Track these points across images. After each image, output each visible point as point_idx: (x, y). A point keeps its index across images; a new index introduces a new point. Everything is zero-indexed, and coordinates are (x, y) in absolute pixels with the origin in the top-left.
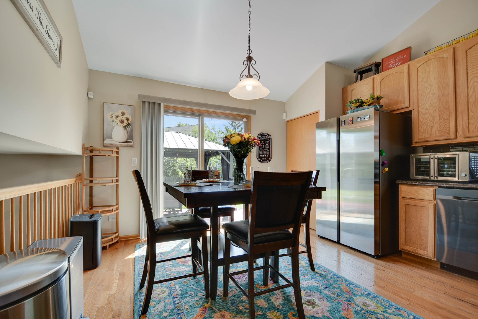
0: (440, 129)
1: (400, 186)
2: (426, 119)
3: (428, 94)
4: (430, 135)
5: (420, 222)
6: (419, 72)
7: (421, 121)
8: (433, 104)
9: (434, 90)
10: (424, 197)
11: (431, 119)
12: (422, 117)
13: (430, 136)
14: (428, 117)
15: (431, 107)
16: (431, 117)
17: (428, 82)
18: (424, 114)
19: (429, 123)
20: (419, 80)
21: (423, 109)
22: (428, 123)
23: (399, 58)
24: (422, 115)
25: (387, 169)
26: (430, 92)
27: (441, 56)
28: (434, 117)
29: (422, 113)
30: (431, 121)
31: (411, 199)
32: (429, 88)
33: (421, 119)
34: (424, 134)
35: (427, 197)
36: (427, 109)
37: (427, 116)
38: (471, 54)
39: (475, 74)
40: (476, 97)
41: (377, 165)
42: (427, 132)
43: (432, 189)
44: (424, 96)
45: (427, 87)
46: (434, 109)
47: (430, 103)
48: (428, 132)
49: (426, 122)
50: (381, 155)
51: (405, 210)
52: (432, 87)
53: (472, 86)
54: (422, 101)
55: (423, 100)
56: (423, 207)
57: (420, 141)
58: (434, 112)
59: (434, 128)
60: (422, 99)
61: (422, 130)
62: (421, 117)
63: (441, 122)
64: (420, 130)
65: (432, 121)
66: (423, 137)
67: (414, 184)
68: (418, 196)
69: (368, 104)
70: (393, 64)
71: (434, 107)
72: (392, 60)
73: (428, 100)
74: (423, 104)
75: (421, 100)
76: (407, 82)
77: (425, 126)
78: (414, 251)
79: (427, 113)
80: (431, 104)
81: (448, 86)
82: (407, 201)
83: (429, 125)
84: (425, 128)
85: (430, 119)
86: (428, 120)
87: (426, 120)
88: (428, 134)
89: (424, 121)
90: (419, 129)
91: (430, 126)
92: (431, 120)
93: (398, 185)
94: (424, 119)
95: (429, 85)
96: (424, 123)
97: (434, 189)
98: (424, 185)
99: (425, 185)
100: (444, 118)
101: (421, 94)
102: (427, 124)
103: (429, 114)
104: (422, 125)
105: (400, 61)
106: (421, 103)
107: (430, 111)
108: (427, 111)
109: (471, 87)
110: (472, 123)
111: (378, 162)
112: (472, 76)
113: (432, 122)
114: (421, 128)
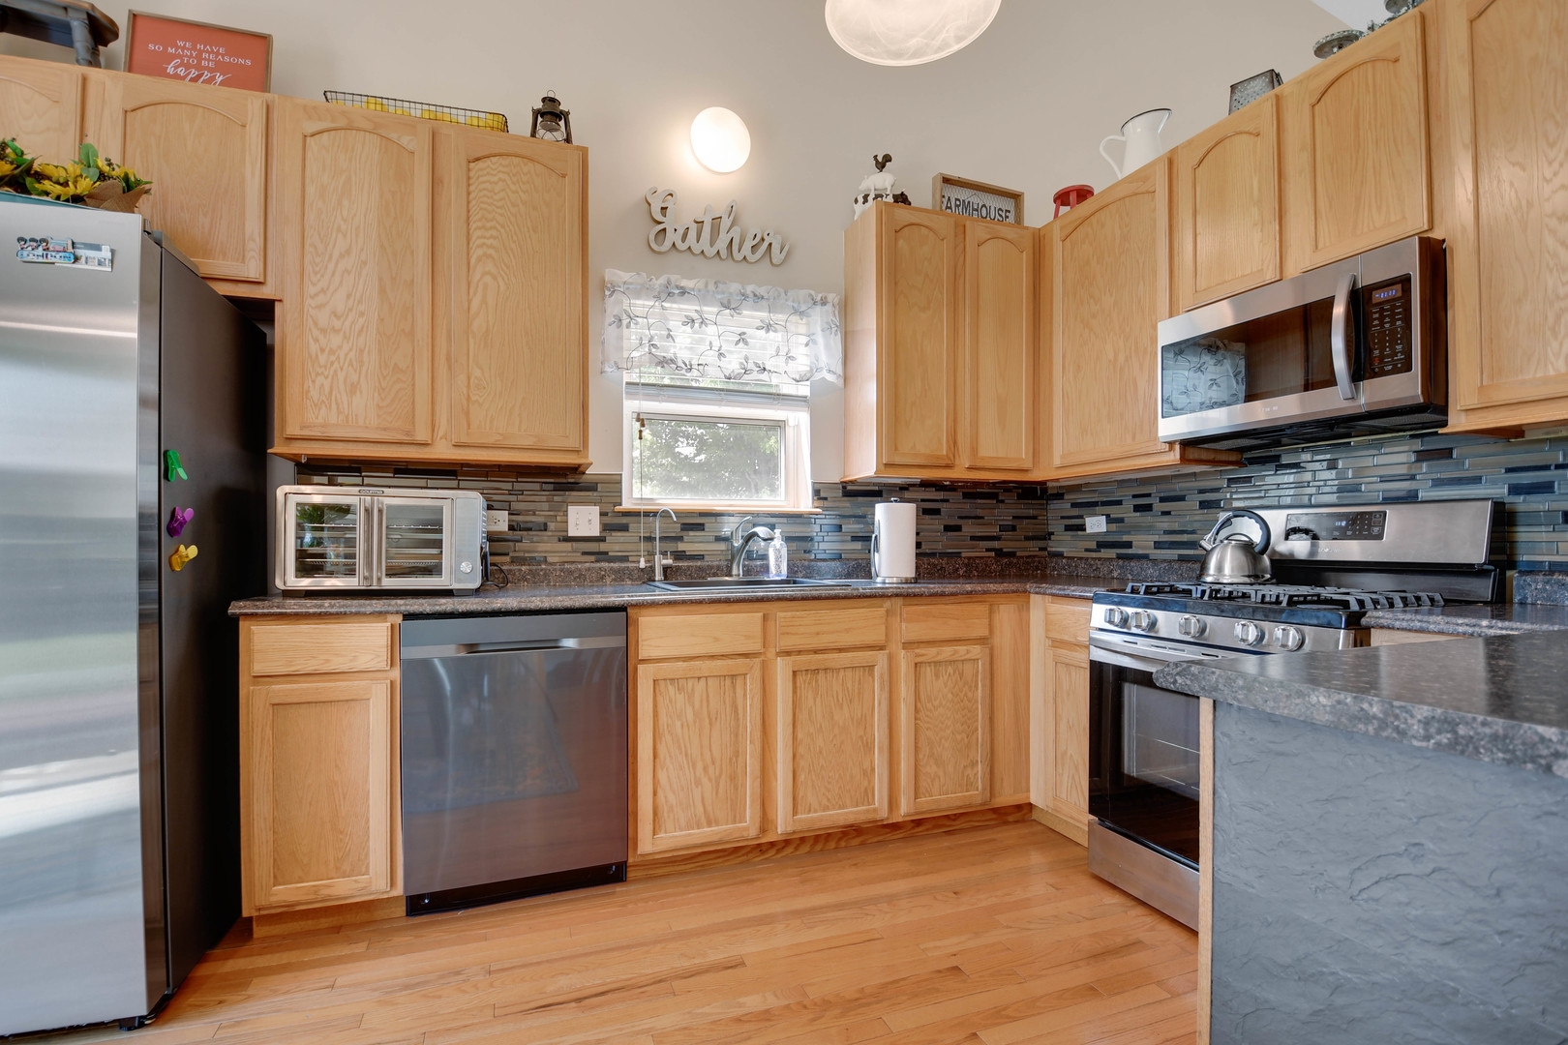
0: (383, 400)
1: (243, 625)
2: (332, 352)
3: (342, 256)
4: (347, 417)
5: (337, 766)
6: (309, 154)
7: (314, 356)
8: (360, 302)
9: (362, 250)
10: (351, 661)
11: (352, 355)
12: (316, 340)
13: (347, 421)
14: (340, 347)
15: (351, 310)
16: (351, 350)
17: (345, 213)
18: (323, 331)
19: (342, 369)
20: (311, 190)
21: (320, 307)
22: (339, 370)
23: (217, 54)
24: (316, 332)
25: (193, 551)
26: (348, 252)
27: (394, 136)
28: (362, 351)
29: (316, 324)
30: (351, 364)
31: (296, 678)
32: (345, 236)
33: (314, 348)
34: (323, 411)
35: (364, 662)
36: (334, 313)
37: (336, 340)
38: (481, 179)
39: (489, 247)
40: (488, 321)
41: (150, 528)
42: (334, 406)
43: (380, 624)
44: (327, 259)
45: (339, 229)
46: (361, 321)
47: (348, 296)
48: (337, 404)
49: (332, 363)
50: (166, 477)
51: (269, 732)
52: (357, 236)
53: (479, 281)
54: (319, 276)
55: (322, 276)
56: (347, 701)
57: (306, 433)
58: (361, 331)
59: (361, 392)
60: (317, 269)
61: (314, 394)
62: (311, 341)
63: (384, 378)
64: (308, 391)
65: (352, 366)
66: (320, 420)
67: (311, 611)
68: (328, 661)
69: (71, 190)
70: (188, 66)
71: (362, 314)
72: (184, 48)
73: (341, 282)
74: (323, 291)
75: (316, 273)
76: (257, 173)
77: (326, 378)
78: (315, 893)
79: (336, 331)
80: (352, 298)
81: (412, 253)
82: (281, 690)
83: (341, 376)
84: (327, 384)
85: (347, 355)
86: (338, 357)
87: (333, 358)
88: (339, 412)
89: (323, 359)
90: (306, 387)
91: (345, 381)
92: (351, 360)
93: (235, 620)
94: (322, 350)
95: (345, 221)
96: (325, 367)
97: (389, 624)
98: (351, 613)
99: (357, 614)
100: (395, 364)
101: (316, 248)
102: (335, 371)
103: (345, 337)
104: (318, 374)
105: (220, 67)
106: (314, 284)
107: (348, 323)
108: (337, 324)
109: (477, 287)
110: (477, 401)
111: (151, 516)
112: (480, 252)
113: (356, 371)
114: (314, 382)
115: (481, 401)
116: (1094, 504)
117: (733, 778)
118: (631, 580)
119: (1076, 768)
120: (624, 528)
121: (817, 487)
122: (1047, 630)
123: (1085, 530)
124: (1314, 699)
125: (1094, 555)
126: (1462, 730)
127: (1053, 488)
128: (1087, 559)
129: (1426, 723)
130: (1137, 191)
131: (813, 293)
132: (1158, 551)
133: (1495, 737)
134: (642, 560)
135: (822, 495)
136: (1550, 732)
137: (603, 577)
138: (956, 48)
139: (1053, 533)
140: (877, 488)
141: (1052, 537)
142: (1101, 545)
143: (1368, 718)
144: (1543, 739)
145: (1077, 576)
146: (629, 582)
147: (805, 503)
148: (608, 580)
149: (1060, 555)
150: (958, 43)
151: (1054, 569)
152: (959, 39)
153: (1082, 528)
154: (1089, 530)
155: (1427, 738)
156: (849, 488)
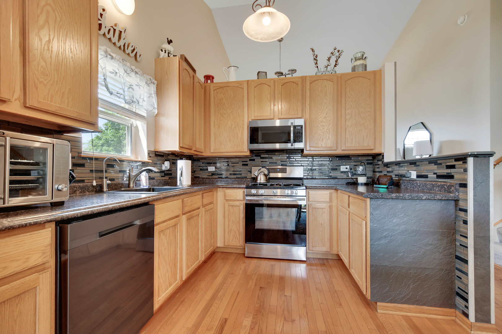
110: (42, 82)
115: (45, 82)
116: (211, 163)
117: (175, 265)
118: (89, 192)
119: (235, 232)
120: (82, 165)
121: (149, 152)
122: (225, 197)
123: (208, 170)
124: (393, 195)
125: (210, 177)
126: (412, 196)
127: (195, 158)
128: (209, 178)
129: (408, 196)
130: (239, 86)
131: (152, 78)
132: (231, 176)
133: (416, 196)
134: (94, 182)
135: (150, 155)
136: (422, 194)
137: (75, 191)
138: (259, 41)
139: (196, 171)
140: (162, 154)
141: (195, 172)
142: (213, 174)
143: (401, 196)
144: (421, 195)
145: (206, 183)
146: (88, 193)
147: (146, 159)
148: (78, 192)
149: (198, 177)
150: (260, 40)
151: (197, 181)
152: (261, 39)
153: (207, 170)
154: (209, 170)
155: (408, 198)
156: (156, 153)
